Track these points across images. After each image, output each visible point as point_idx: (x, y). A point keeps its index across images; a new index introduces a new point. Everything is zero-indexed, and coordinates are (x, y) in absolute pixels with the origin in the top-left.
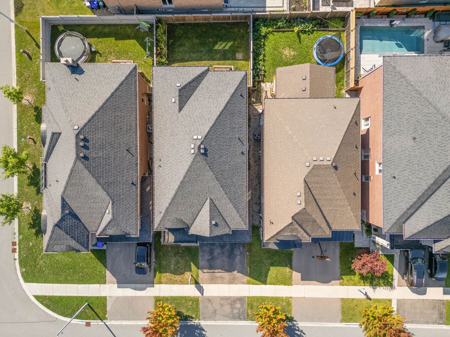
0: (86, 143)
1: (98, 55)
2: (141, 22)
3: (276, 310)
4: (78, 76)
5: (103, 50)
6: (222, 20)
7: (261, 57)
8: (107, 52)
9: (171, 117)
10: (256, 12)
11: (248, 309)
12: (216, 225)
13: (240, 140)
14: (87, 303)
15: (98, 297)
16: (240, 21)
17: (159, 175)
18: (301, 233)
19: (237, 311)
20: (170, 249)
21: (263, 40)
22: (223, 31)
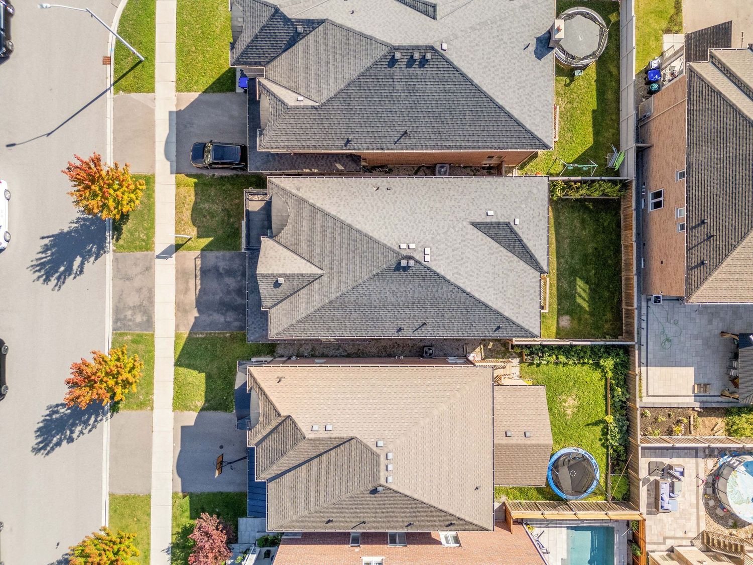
0: (417, 63)
1: (568, 81)
2: (623, 154)
3: (131, 384)
4: (532, 48)
5: (575, 90)
6: (626, 292)
7: (563, 359)
8: (572, 96)
9: (461, 208)
10: (640, 349)
11: (132, 335)
12: (277, 285)
13: (423, 325)
14: (143, 59)
15: (153, 77)
16: (624, 322)
17: (363, 187)
18: (262, 431)
19: (129, 317)
20: (237, 201)
21: (591, 362)
22: (606, 294)
